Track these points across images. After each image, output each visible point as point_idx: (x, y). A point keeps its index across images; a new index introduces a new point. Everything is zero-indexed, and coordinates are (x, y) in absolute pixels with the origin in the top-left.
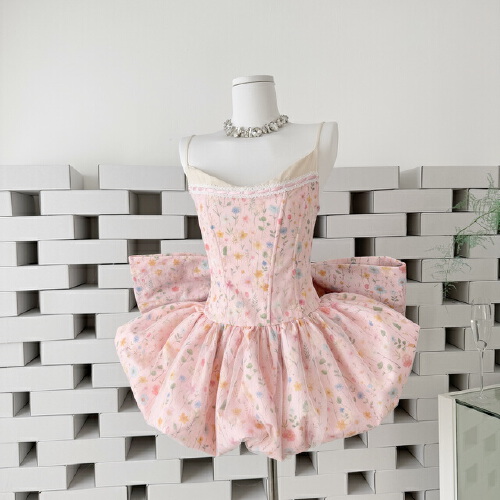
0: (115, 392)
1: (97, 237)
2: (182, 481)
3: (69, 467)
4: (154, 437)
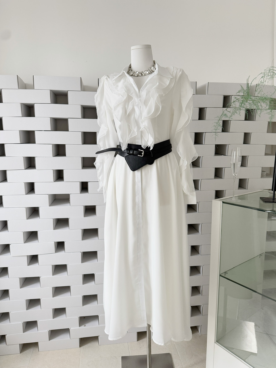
0: (47, 197)
1: (34, 116)
2: (82, 240)
4: (68, 219)
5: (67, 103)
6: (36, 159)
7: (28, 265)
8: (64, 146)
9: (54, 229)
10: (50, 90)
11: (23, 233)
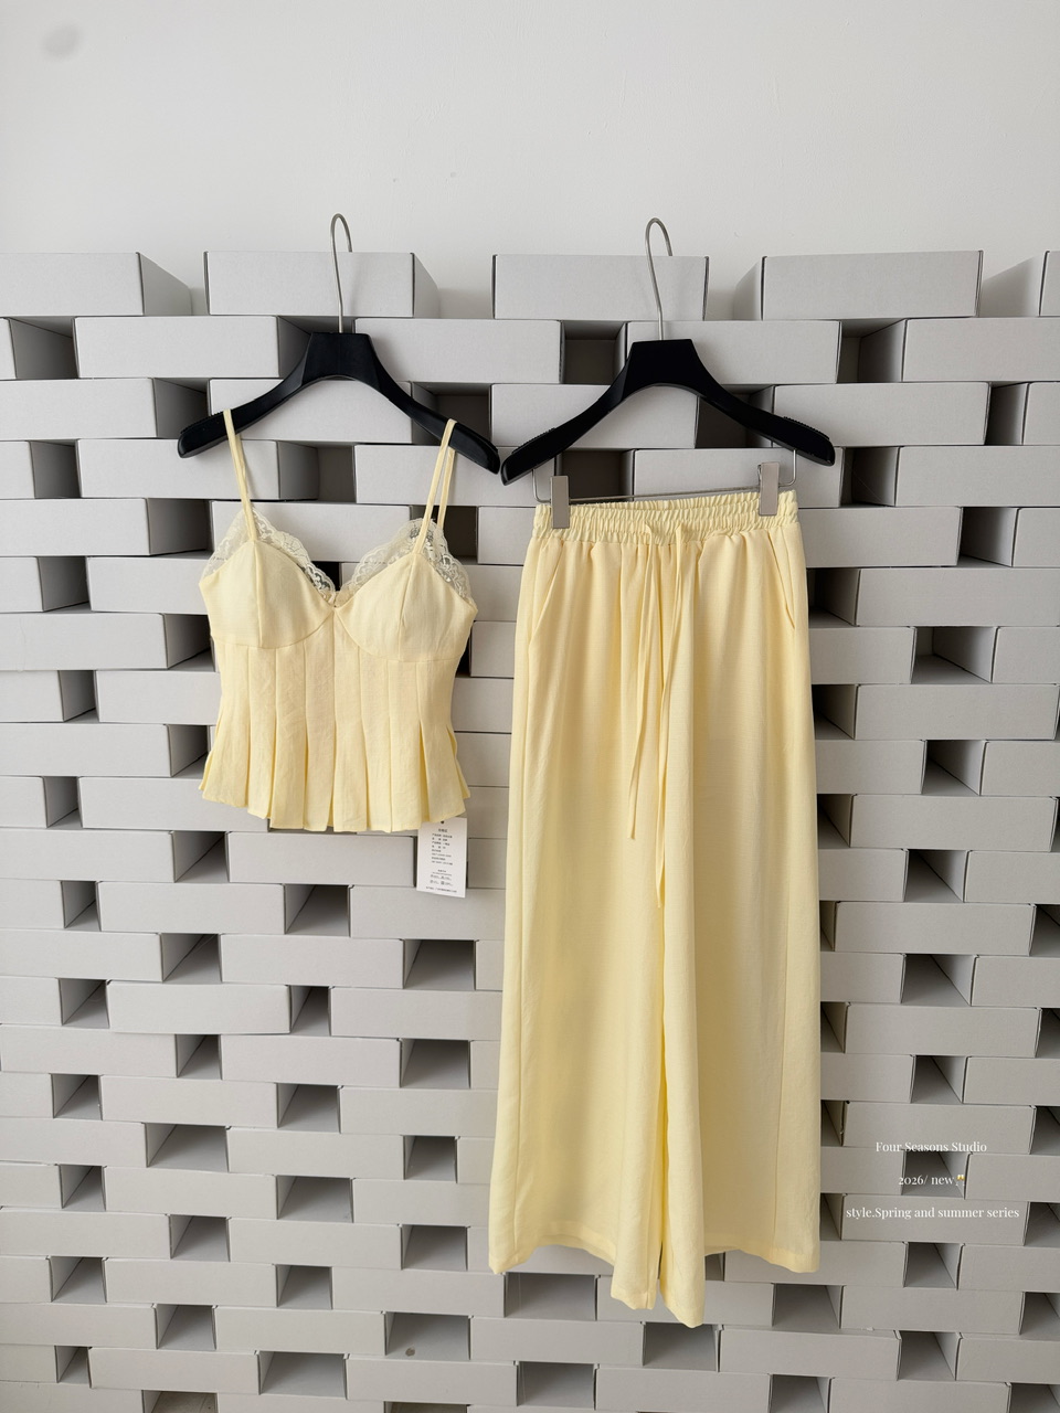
2: (405, 988)
3: (167, 940)
7: (180, 1074)
9: (288, 931)
11: (158, 937)
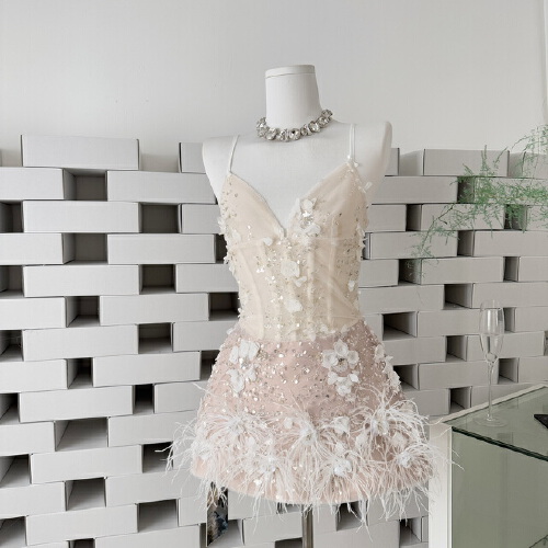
0: (51, 427)
1: (21, 231)
4: (102, 478)
5: (105, 198)
6: (24, 334)
8: (95, 300)
10: (64, 169)
